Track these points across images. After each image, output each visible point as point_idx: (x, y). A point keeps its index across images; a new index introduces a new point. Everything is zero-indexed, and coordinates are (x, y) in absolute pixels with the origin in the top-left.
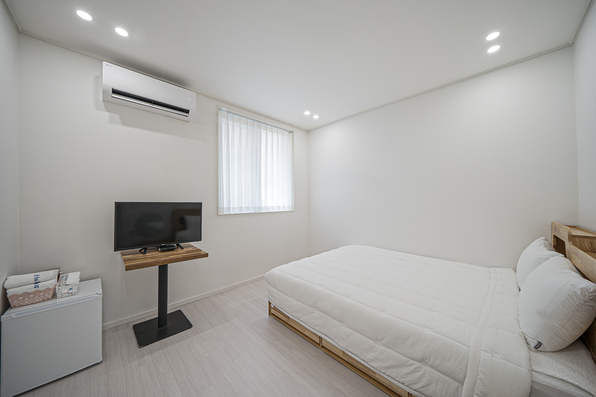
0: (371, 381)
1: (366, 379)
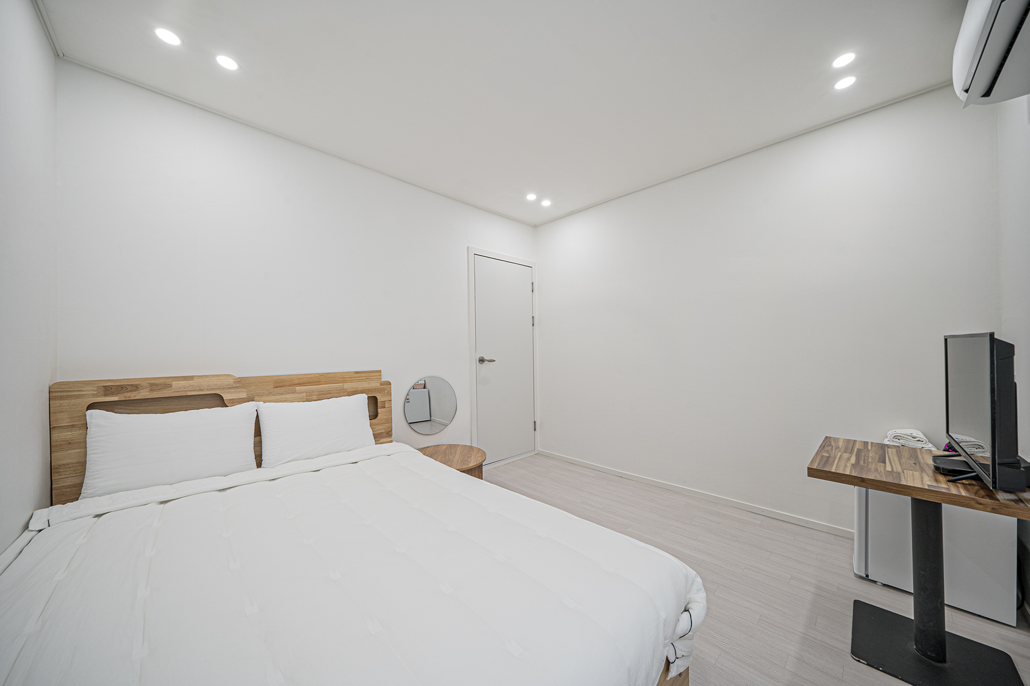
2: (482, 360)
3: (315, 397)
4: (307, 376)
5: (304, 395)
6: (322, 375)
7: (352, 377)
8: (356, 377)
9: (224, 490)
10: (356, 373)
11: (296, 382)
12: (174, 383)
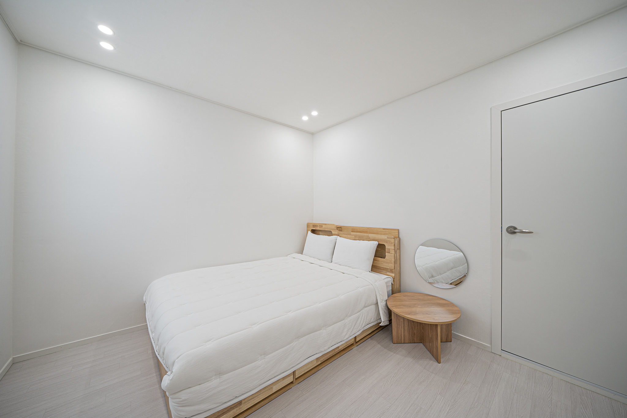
0: (336, 357)
1: (337, 358)
2: (512, 231)
3: (357, 238)
4: (362, 228)
5: (354, 236)
6: (368, 228)
7: (382, 232)
8: (384, 232)
9: (312, 263)
10: (384, 229)
11: (359, 230)
12: (323, 226)
